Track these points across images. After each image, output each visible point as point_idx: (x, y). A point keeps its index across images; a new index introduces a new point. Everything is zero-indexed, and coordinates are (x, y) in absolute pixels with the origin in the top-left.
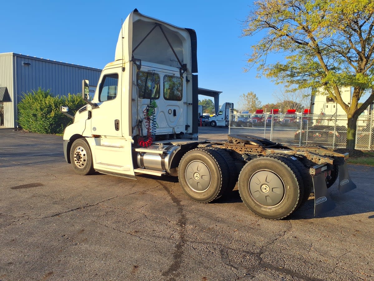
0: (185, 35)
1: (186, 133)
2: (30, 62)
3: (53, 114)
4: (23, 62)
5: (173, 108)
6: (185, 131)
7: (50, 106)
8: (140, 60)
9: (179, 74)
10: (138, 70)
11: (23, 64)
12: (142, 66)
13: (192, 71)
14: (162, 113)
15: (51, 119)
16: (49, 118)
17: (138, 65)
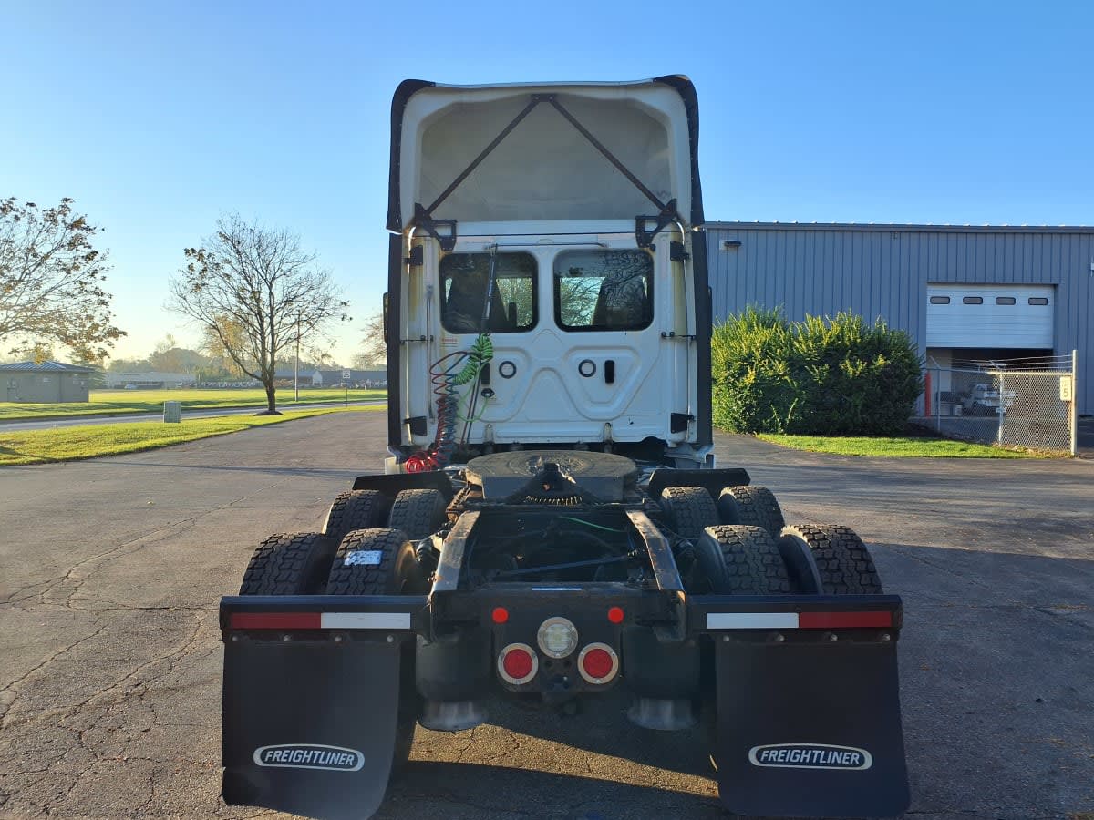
0: (664, 102)
1: (679, 444)
2: (742, 237)
3: (751, 377)
4: (722, 242)
5: (600, 358)
6: (670, 437)
7: (750, 355)
8: (452, 224)
9: (635, 241)
10: (443, 254)
11: (722, 247)
12: (458, 238)
13: (692, 222)
14: (548, 376)
15: (746, 392)
16: (742, 388)
17: (444, 238)
